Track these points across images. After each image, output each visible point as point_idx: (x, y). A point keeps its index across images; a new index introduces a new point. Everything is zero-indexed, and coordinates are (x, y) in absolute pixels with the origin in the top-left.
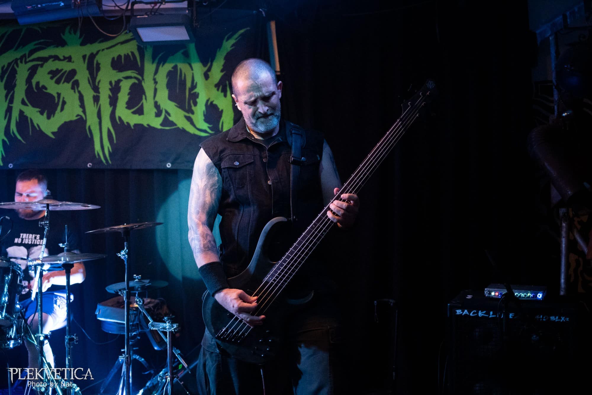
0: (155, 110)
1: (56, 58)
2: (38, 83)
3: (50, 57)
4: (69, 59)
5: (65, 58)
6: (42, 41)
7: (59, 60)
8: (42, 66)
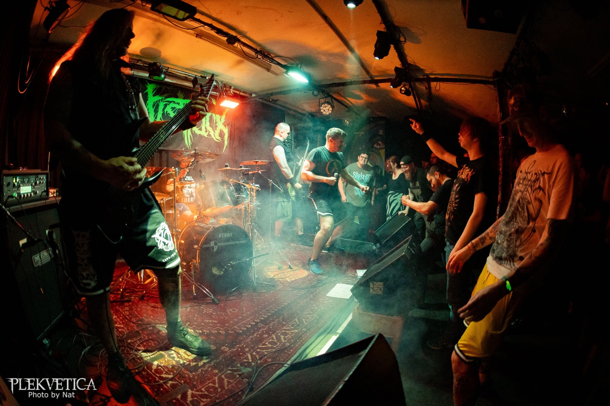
0: (205, 130)
1: (174, 102)
2: (167, 112)
3: (172, 101)
4: (179, 104)
5: (177, 103)
6: (170, 94)
7: (175, 103)
8: (169, 104)
